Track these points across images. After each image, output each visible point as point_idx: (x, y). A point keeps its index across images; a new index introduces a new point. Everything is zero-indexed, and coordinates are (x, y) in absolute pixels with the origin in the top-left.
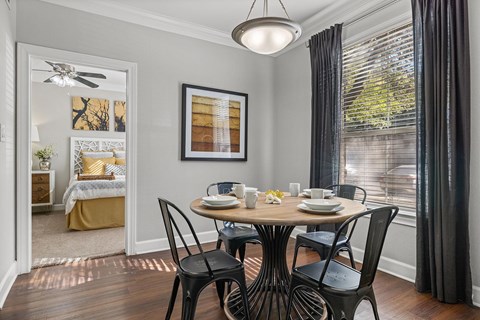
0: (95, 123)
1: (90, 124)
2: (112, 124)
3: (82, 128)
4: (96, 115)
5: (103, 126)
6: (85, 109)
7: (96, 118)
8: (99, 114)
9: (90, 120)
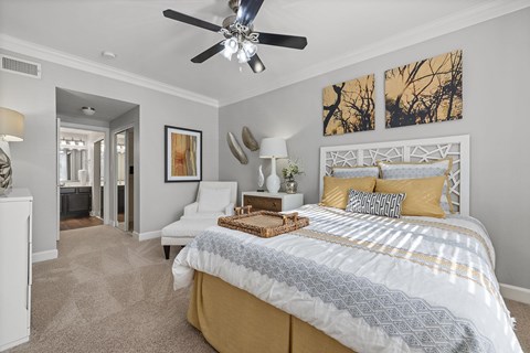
0: (353, 120)
1: (345, 124)
2: (380, 115)
3: (335, 132)
4: (354, 106)
5: (366, 123)
6: (338, 101)
7: (353, 111)
8: (358, 104)
9: (345, 117)
